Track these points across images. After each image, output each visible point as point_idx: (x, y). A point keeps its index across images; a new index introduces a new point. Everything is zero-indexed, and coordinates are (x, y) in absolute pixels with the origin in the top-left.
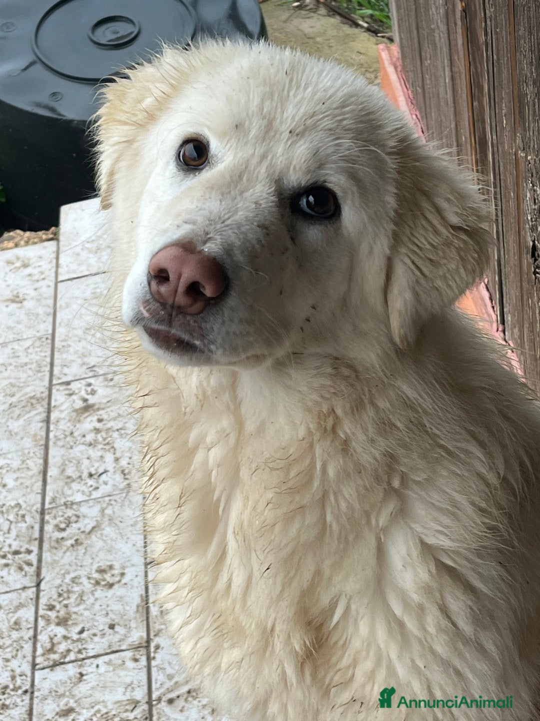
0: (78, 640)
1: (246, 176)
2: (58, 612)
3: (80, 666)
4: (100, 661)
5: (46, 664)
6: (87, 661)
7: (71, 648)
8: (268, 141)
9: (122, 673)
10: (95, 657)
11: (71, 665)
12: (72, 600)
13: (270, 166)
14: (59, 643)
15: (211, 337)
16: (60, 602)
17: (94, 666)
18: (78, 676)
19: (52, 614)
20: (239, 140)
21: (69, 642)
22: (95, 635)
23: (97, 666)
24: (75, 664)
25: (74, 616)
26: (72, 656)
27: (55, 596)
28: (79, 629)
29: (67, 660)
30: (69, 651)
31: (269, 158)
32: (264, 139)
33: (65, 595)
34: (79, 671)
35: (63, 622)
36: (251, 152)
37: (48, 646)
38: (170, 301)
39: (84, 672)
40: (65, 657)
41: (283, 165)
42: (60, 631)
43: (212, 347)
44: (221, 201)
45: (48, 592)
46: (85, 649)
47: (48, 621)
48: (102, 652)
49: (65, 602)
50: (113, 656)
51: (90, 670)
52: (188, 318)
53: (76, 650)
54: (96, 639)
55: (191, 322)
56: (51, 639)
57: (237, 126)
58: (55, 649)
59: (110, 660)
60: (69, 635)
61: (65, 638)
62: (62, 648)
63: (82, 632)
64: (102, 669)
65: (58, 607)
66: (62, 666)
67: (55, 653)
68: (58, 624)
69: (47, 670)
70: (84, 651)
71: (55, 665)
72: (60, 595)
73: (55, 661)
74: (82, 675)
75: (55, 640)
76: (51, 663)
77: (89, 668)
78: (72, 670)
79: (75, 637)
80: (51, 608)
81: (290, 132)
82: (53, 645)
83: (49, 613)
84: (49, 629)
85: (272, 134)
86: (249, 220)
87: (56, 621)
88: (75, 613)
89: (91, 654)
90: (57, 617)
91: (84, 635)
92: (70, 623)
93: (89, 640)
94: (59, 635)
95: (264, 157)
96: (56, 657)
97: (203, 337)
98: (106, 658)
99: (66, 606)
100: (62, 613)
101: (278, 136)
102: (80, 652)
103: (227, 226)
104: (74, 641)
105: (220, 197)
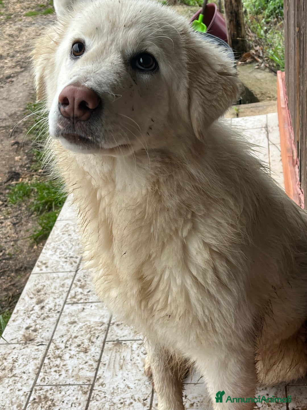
0: (87, 295)
1: (105, 51)
2: (82, 282)
3: (84, 305)
4: (93, 304)
5: (70, 302)
6: (88, 304)
7: (83, 297)
8: (114, 33)
9: (101, 311)
10: (92, 302)
11: (80, 304)
12: (89, 279)
13: (117, 44)
14: (78, 295)
15: (97, 134)
16: (83, 279)
17: (90, 306)
18: (82, 309)
19: (79, 283)
20: (99, 35)
21: (83, 295)
22: (94, 294)
23: (91, 306)
24: (83, 304)
25: (88, 285)
26: (82, 301)
27: (82, 276)
28: (88, 290)
29: (80, 302)
30: (81, 299)
31: (116, 41)
32: (111, 32)
33: (86, 276)
34: (83, 307)
35: (82, 287)
36: (105, 39)
37: (73, 295)
38: (72, 115)
39: (85, 308)
40: (79, 301)
41: (123, 43)
42: (80, 290)
43: (99, 140)
44: (93, 64)
45: (80, 274)
46: (88, 299)
47: (76, 286)
48: (95, 301)
49: (86, 279)
50: (99, 304)
51: (88, 307)
52: (82, 123)
53: (85, 299)
54: (95, 296)
55: (84, 125)
56: (76, 293)
57: (97, 28)
58: (76, 297)
59: (97, 305)
60: (83, 292)
61: (81, 293)
62: (79, 297)
63: (89, 292)
64: (93, 308)
65: (82, 280)
66: (77, 304)
67: (75, 298)
68: (80, 287)
69: (70, 305)
70: (87, 300)
71: (74, 303)
72: (84, 276)
73: (74, 302)
74: (84, 309)
75: (77, 294)
76: (72, 302)
77: (87, 307)
78: (80, 306)
79: (86, 293)
80: (79, 281)
81: (125, 26)
82: (75, 295)
83: (78, 283)
84: (76, 289)
85: (115, 29)
86: (108, 71)
87: (80, 286)
88: (89, 284)
89: (90, 301)
90: (81, 285)
91: (89, 293)
92: (85, 287)
93: (91, 296)
94: (79, 292)
95: (113, 41)
96: (75, 300)
97: (92, 134)
98: (96, 304)
99: (85, 281)
100: (83, 284)
101: (118, 29)
102: (86, 300)
103: (97, 74)
104: (84, 295)
105: (92, 63)
